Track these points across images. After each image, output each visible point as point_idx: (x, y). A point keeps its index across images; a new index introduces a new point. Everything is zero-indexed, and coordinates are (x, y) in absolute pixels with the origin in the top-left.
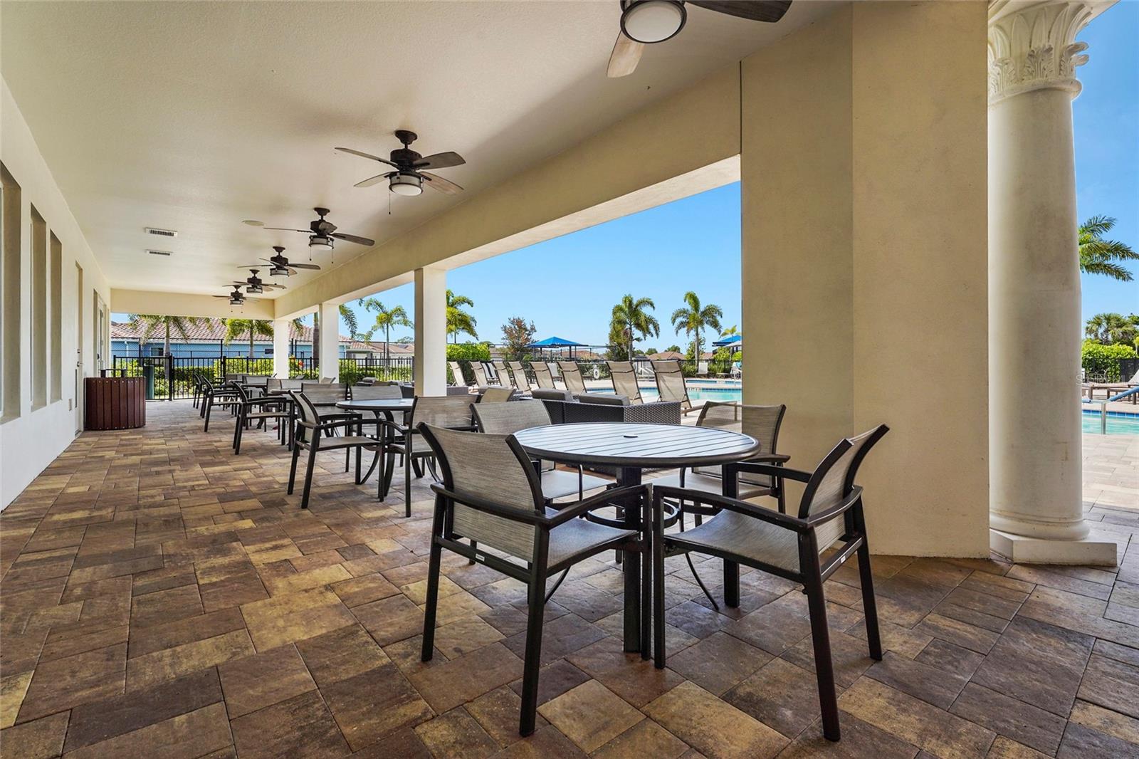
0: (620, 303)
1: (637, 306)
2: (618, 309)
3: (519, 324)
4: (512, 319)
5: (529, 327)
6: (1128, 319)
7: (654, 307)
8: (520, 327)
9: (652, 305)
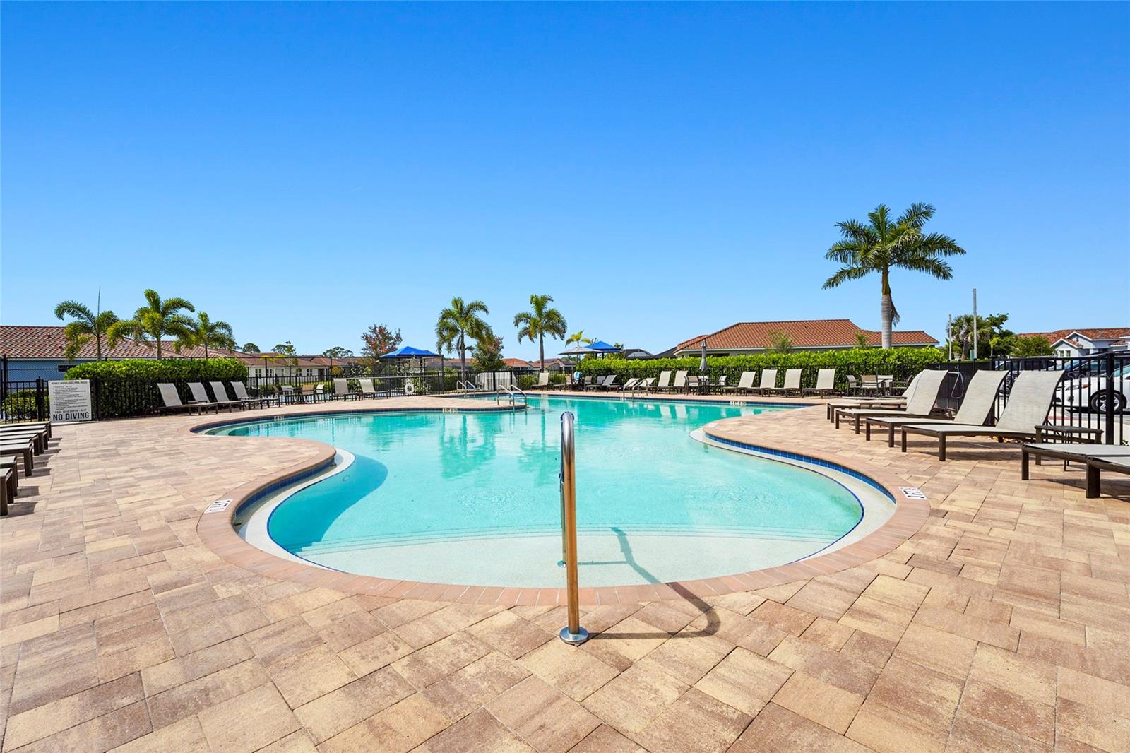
0: (450, 307)
1: (469, 310)
2: (447, 314)
3: (382, 332)
4: (373, 327)
5: (394, 335)
6: (987, 320)
7: (487, 312)
8: (383, 335)
9: (485, 309)
